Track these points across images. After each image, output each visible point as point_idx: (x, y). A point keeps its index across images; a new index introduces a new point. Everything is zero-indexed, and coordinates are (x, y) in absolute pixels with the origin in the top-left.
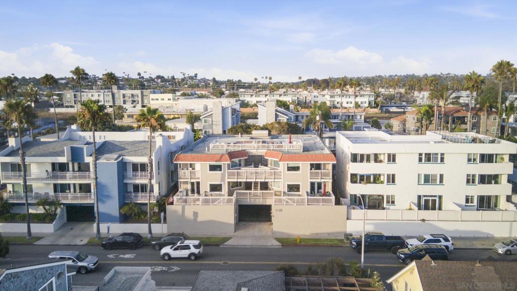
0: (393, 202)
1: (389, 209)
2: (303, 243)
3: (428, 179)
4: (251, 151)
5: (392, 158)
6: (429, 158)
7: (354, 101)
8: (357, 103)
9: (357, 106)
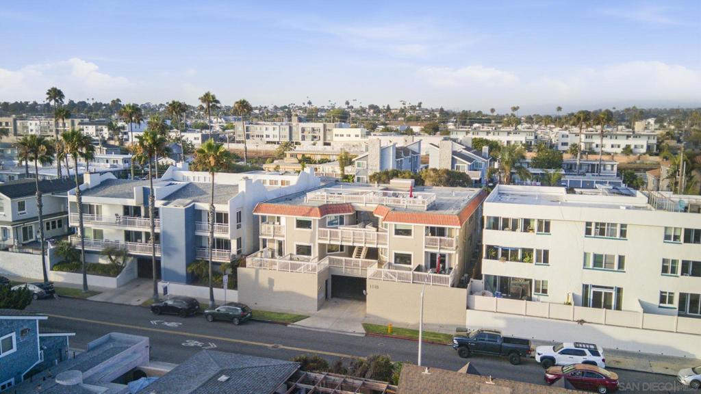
0: (545, 291)
1: (538, 300)
2: (395, 334)
3: (599, 261)
4: (358, 205)
5: (545, 226)
6: (602, 230)
7: (623, 143)
8: (628, 147)
9: (628, 151)
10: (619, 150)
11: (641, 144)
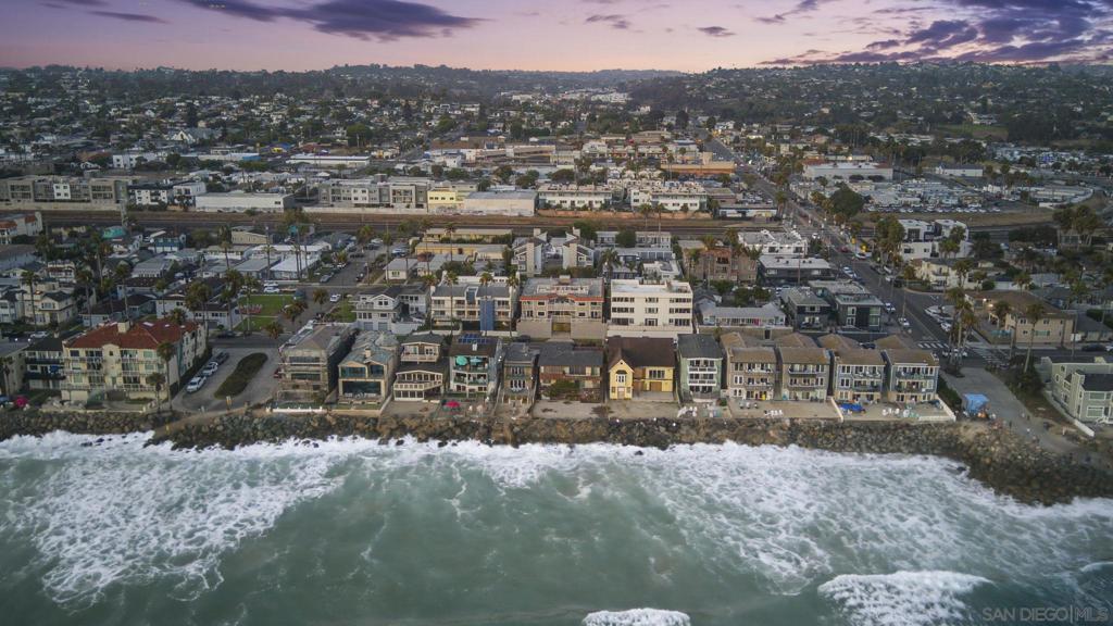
0: (633, 322)
1: (631, 325)
3: (651, 310)
5: (632, 300)
6: (651, 300)
7: (682, 202)
8: (685, 205)
9: (685, 208)
10: (678, 208)
11: (694, 204)
